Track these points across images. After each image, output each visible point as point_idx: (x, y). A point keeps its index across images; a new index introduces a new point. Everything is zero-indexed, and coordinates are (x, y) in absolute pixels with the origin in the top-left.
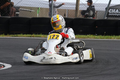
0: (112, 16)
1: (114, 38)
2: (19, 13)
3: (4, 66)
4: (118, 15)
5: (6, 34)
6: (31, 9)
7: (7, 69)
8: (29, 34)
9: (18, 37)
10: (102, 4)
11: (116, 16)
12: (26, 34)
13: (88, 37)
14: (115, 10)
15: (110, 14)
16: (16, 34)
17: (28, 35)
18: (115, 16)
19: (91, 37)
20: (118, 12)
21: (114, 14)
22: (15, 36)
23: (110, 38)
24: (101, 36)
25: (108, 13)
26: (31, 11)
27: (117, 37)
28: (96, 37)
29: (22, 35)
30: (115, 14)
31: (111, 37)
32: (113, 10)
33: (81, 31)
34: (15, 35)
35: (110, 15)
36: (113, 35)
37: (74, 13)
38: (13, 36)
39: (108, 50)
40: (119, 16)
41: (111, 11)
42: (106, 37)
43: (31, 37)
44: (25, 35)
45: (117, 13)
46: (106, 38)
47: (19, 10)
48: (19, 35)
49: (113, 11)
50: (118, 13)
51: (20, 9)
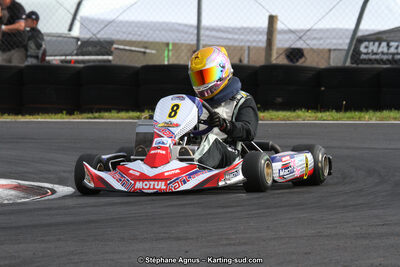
0: (370, 60)
1: (370, 118)
2: (110, 58)
3: (53, 192)
4: (385, 57)
5: (70, 113)
6: (146, 48)
7: (59, 198)
8: (133, 110)
9: (102, 118)
10: (341, 30)
11: (382, 60)
12: (127, 110)
13: (299, 117)
14: (377, 44)
15: (363, 57)
16: (99, 110)
17: (131, 114)
18: (376, 60)
19: (305, 117)
20: (385, 50)
21: (374, 57)
22: (95, 118)
23: (360, 119)
24: (334, 114)
25: (360, 53)
26: (144, 53)
27: (378, 114)
28: (319, 115)
29: (114, 114)
30: (377, 57)
31: (363, 114)
32: (371, 43)
33: (279, 100)
34: (97, 115)
35: (365, 60)
36: (367, 110)
37: (263, 54)
38: (91, 118)
39: (348, 148)
40: (388, 60)
41: (366, 47)
42: (348, 114)
43: (138, 118)
44: (123, 114)
45: (383, 53)
46: (349, 118)
47: (112, 49)
48: (106, 114)
49: (373, 47)
50: (387, 54)
51: (115, 46)
